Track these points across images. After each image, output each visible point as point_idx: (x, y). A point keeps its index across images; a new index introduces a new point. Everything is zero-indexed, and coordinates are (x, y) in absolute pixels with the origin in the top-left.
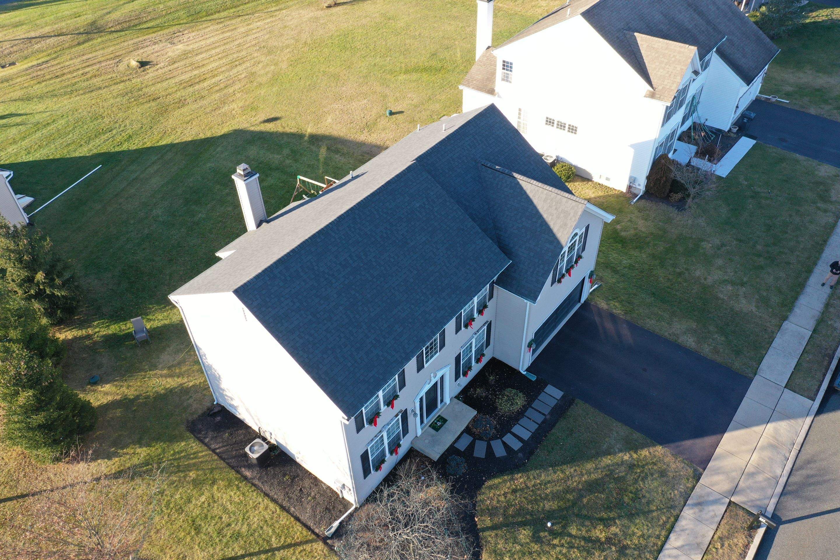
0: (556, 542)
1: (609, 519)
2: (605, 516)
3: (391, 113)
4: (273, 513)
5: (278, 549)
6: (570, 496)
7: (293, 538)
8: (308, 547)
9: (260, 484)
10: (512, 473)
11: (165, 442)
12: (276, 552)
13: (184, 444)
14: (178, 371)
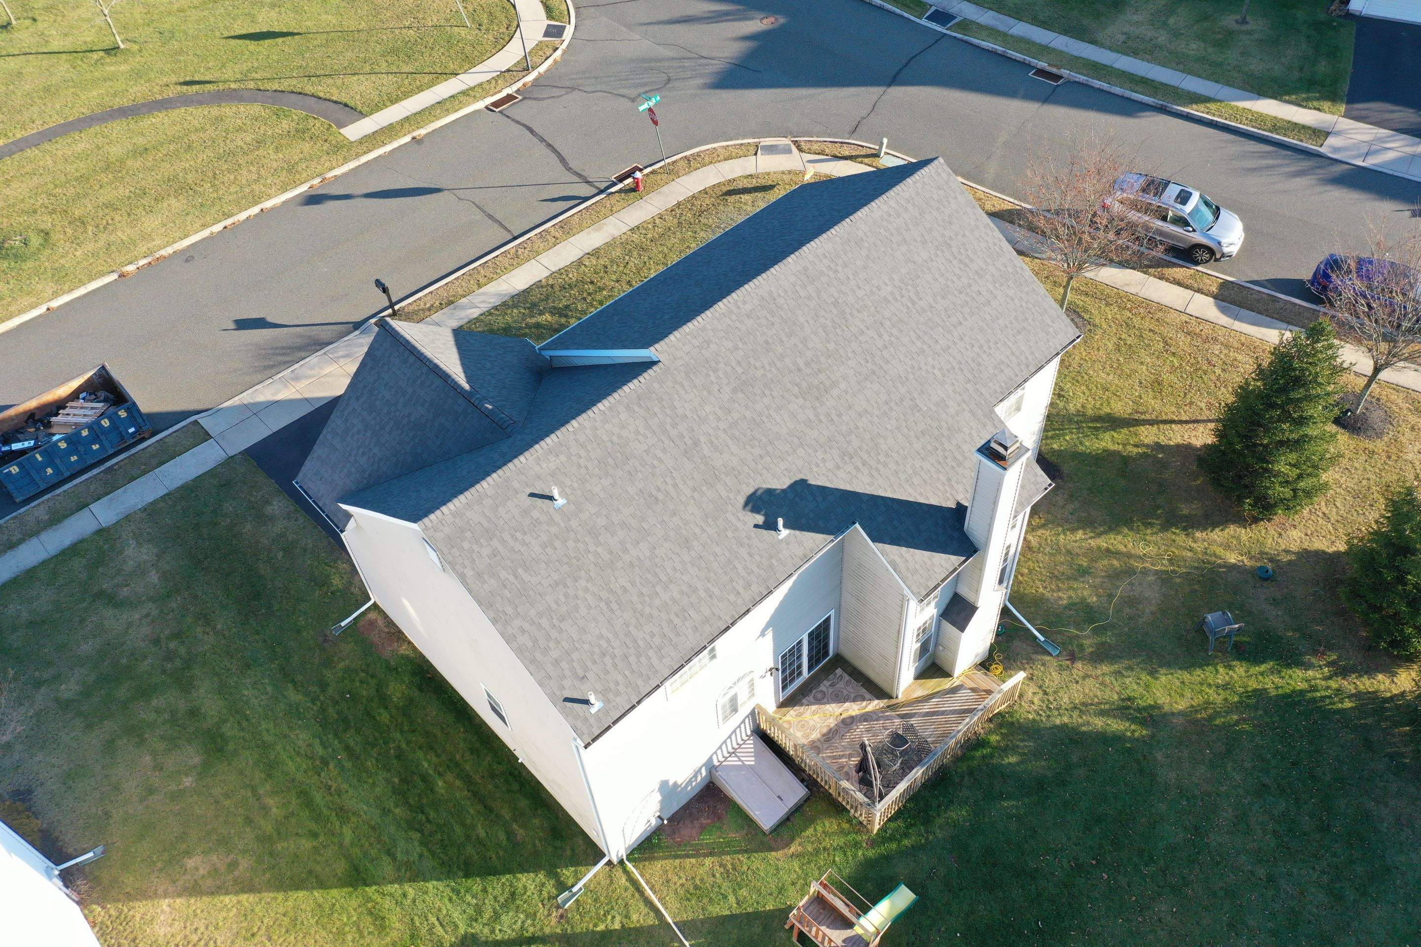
13: (1055, 446)
14: (1115, 563)
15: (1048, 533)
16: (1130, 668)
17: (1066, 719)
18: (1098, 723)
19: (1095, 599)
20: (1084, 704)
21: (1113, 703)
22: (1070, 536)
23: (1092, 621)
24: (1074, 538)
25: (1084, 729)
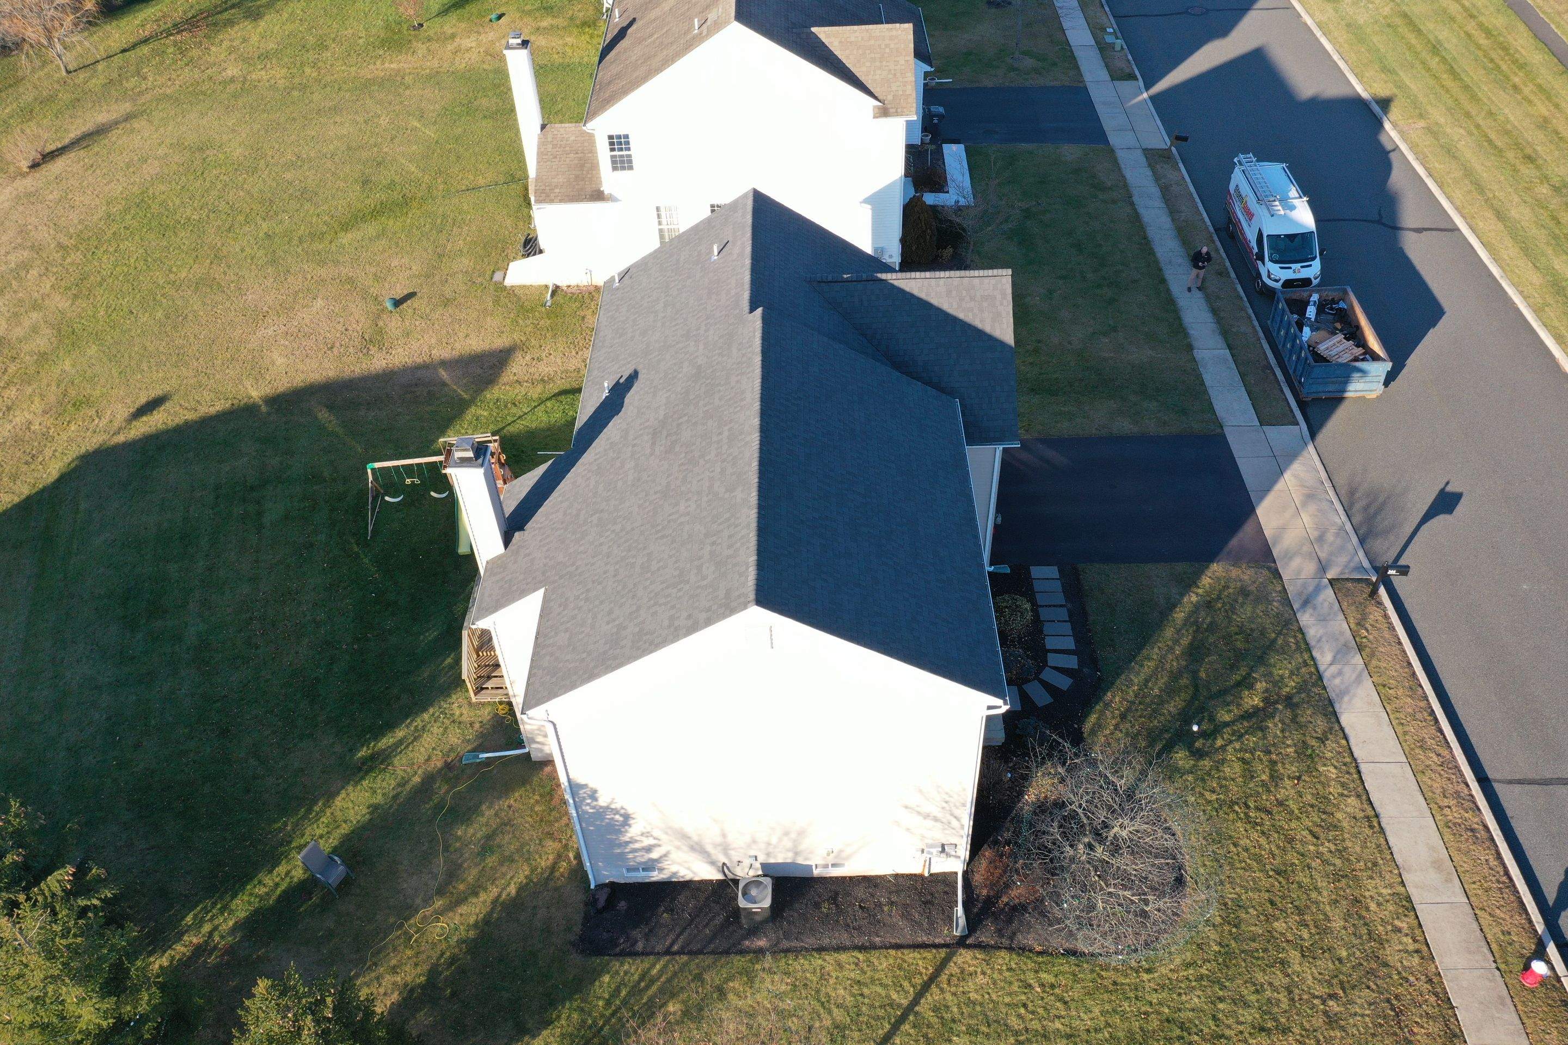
0: (1219, 742)
1: (1245, 678)
2: (1238, 678)
3: (397, 303)
4: (857, 965)
5: (916, 1001)
6: (1184, 681)
7: (921, 974)
8: (952, 968)
9: (795, 944)
10: (1099, 699)
11: (571, 999)
12: (917, 1008)
13: (606, 978)
14: (462, 887)
15: (543, 864)
16: (395, 797)
17: (426, 716)
18: (400, 733)
19: (459, 833)
20: (416, 739)
21: (395, 756)
22: (521, 878)
23: (451, 810)
24: (515, 879)
25: (409, 721)
